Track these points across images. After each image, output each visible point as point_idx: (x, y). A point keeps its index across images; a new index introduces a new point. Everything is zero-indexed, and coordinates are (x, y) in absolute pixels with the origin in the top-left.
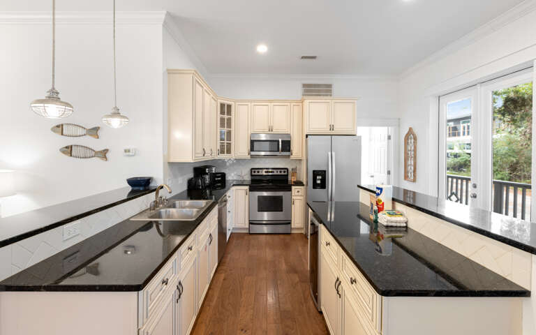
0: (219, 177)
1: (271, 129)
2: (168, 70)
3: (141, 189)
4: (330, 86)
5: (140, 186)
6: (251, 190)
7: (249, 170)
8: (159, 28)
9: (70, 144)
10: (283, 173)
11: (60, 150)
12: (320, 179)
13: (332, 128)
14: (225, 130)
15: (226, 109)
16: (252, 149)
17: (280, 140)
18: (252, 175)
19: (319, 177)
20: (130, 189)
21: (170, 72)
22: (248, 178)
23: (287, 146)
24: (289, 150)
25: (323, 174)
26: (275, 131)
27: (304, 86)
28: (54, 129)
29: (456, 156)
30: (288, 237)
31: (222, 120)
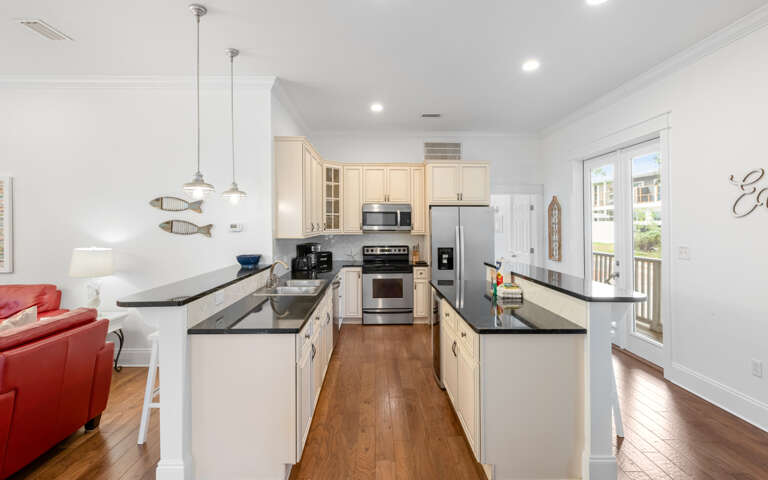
0: (324, 257)
1: (387, 199)
2: (275, 137)
3: (250, 267)
4: (458, 145)
5: (250, 265)
6: (364, 272)
7: (360, 248)
8: (268, 94)
9: (171, 219)
10: (402, 252)
11: (160, 226)
12: (446, 258)
13: (460, 197)
14: (333, 199)
15: (333, 175)
16: (364, 222)
17: (399, 212)
18: (364, 255)
19: (445, 256)
20: (239, 266)
21: (277, 139)
22: (359, 259)
23: (406, 218)
24: (410, 224)
25: (450, 251)
26: (392, 201)
27: (427, 145)
28: (152, 203)
29: (643, 230)
30: (409, 328)
31: (329, 188)
